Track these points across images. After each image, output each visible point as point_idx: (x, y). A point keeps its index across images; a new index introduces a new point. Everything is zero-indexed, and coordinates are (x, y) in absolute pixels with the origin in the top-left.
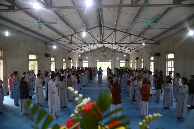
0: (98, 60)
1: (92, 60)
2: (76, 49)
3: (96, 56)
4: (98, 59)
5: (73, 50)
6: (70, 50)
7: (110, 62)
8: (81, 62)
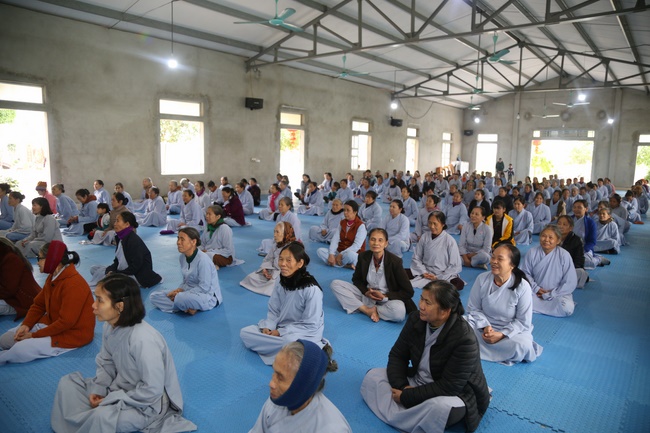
0: (537, 134)
1: (512, 134)
2: (418, 86)
3: (529, 114)
4: (538, 129)
5: (405, 88)
6: (398, 89)
7: (590, 139)
8: (468, 139)
